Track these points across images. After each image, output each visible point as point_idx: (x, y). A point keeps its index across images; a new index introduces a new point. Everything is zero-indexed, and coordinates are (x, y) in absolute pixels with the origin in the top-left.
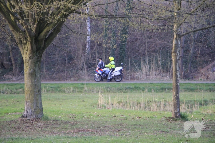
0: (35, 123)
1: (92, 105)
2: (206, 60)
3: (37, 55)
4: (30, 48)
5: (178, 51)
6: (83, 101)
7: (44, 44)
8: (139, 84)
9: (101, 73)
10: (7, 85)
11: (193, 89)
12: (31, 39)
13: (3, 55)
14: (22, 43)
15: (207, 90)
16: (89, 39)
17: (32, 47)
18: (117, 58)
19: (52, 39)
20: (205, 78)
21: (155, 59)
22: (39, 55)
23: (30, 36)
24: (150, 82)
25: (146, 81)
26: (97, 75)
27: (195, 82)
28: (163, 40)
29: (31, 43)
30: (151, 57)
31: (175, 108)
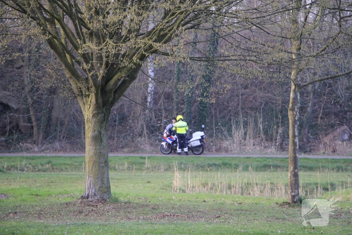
0: (100, 205)
1: (164, 188)
2: (332, 123)
3: (103, 112)
4: (95, 102)
5: (298, 109)
6: (149, 182)
7: (113, 96)
8: (229, 159)
9: (170, 142)
10: (27, 158)
11: (312, 168)
12: (97, 90)
13: (18, 112)
14: (82, 94)
15: (333, 169)
16: (151, 88)
17: (97, 100)
18: (195, 119)
19: (125, 90)
20: (331, 150)
21: (253, 121)
22: (106, 111)
23: (95, 85)
24: (246, 156)
25: (239, 154)
26: (165, 145)
27: (315, 157)
28: (266, 91)
29: (96, 95)
30: (247, 117)
31: (292, 189)
